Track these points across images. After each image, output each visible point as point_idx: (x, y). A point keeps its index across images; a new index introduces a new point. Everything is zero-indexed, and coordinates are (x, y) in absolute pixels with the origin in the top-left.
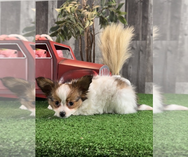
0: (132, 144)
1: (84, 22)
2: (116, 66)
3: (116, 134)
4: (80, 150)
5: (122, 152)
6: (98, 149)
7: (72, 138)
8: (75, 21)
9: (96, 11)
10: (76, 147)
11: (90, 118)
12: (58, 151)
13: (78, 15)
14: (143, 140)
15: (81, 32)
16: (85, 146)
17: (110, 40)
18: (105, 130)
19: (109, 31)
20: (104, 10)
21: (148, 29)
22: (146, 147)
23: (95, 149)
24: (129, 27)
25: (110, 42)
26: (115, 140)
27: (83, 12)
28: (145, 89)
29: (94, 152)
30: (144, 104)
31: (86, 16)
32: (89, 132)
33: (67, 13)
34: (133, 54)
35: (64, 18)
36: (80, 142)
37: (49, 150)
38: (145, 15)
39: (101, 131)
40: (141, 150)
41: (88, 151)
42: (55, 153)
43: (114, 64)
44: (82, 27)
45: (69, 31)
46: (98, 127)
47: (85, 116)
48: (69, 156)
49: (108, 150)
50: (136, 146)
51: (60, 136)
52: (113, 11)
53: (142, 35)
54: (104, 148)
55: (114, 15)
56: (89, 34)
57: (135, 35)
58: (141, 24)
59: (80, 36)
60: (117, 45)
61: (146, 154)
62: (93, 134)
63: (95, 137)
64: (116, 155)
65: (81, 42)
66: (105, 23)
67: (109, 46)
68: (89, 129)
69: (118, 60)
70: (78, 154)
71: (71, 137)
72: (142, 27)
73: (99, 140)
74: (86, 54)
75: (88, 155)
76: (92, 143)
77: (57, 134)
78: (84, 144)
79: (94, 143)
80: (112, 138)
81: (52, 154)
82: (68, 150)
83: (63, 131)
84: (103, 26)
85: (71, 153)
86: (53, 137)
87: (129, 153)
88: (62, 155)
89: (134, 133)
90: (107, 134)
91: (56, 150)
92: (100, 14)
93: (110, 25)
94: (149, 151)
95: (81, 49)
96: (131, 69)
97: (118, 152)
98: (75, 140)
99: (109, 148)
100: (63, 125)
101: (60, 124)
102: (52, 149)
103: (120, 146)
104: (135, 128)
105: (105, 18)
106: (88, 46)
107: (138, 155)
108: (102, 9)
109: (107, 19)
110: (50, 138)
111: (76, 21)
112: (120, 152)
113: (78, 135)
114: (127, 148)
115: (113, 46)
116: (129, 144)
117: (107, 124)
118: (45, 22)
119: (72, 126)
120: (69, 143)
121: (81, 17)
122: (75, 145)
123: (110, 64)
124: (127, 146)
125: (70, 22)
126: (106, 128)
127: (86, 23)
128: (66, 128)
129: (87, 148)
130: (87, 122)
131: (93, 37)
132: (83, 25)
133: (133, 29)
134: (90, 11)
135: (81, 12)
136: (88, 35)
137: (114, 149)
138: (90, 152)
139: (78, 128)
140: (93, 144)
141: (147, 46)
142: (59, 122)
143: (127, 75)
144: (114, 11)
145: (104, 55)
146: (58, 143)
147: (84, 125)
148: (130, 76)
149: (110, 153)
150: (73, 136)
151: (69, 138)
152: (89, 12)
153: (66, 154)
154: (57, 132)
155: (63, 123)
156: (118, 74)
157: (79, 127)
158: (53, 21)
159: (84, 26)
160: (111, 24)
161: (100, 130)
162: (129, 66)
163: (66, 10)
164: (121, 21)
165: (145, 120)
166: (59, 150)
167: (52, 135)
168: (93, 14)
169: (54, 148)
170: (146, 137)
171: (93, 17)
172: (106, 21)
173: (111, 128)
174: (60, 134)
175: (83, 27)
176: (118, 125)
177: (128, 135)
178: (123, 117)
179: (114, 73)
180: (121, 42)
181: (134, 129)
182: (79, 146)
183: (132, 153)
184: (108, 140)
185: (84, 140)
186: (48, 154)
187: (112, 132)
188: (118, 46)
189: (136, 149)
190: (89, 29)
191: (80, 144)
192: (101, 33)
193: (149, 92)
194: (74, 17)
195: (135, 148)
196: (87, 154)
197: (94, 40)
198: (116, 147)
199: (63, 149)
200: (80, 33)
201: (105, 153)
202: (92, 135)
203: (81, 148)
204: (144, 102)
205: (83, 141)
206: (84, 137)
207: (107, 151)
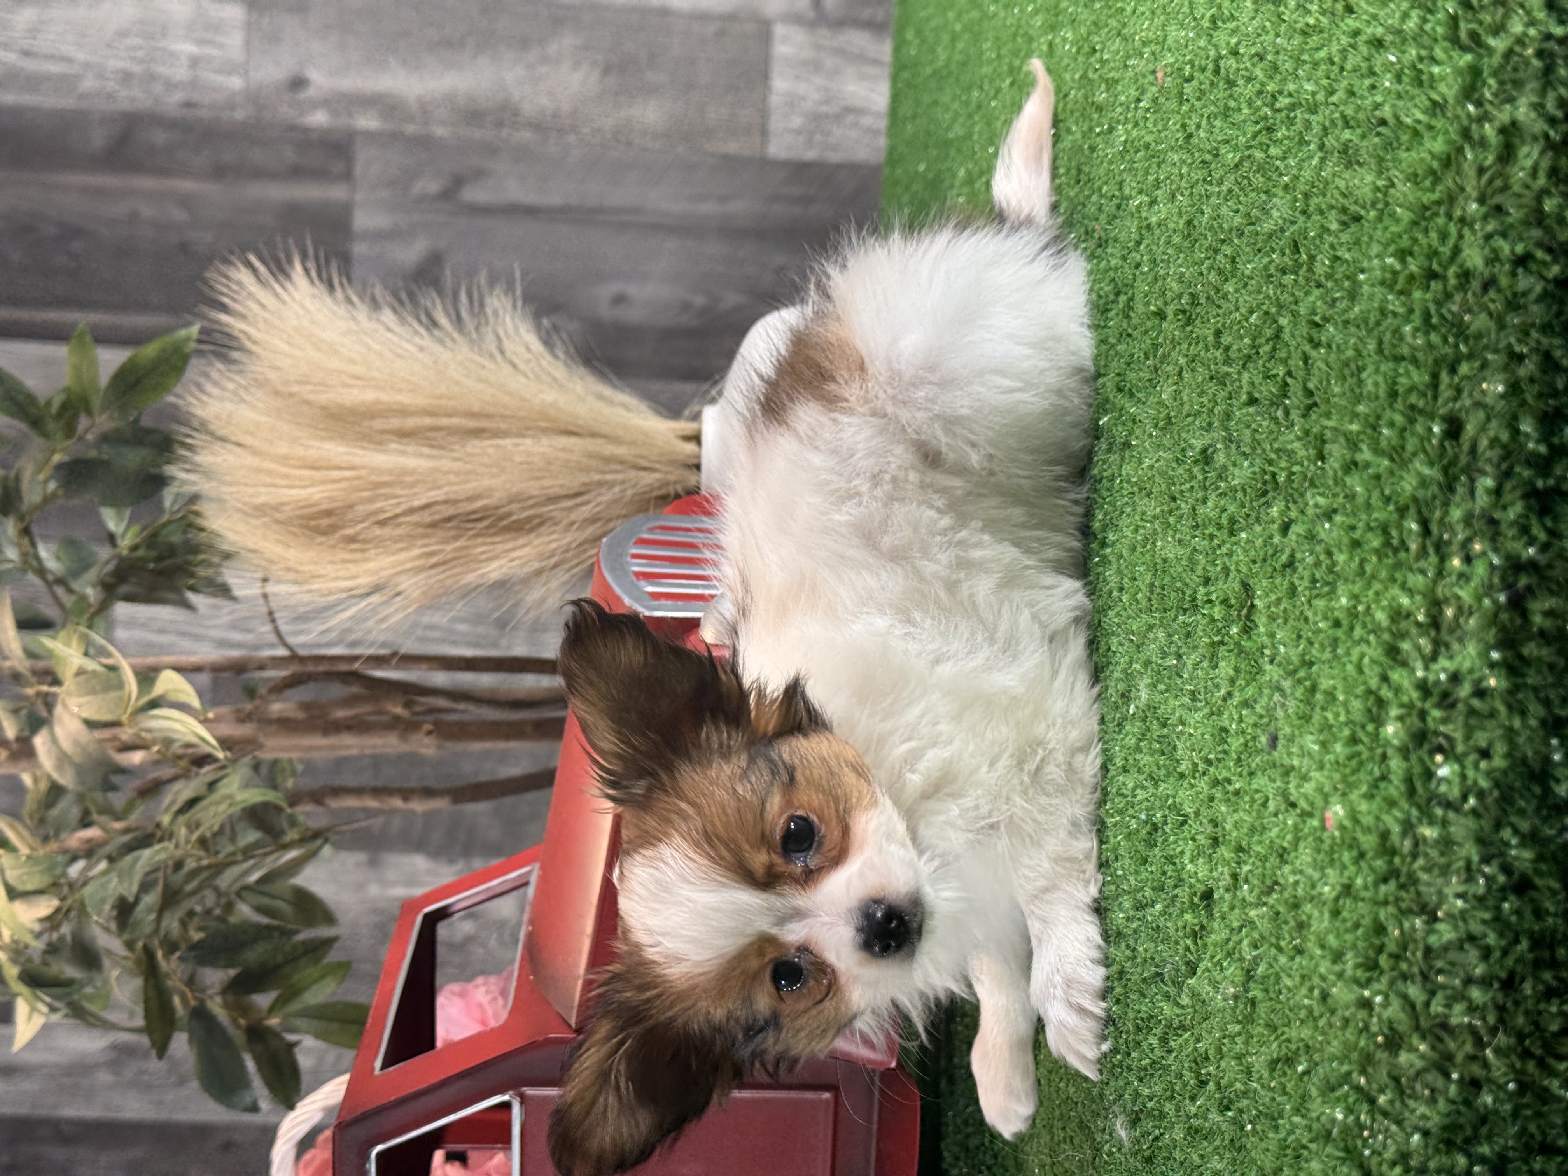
0: (1397, 332)
1: (157, 763)
2: (609, 449)
3: (1289, 479)
4: (1446, 843)
5: (1470, 429)
6: (1443, 662)
7: (1336, 913)
8: (147, 853)
9: (46, 641)
10: (1425, 877)
11: (1133, 728)
12: (1459, 1057)
13: (85, 823)
14: (1357, 219)
15: (255, 796)
16: (1411, 792)
17: (351, 507)
18: (1246, 587)
19: (261, 510)
20: (44, 552)
21: (240, 115)
22: (1428, 198)
23: (1445, 695)
24: (224, 318)
25: (371, 500)
26: (1351, 497)
27: (59, 767)
28: (834, 157)
29: (1476, 703)
30: (988, 185)
31: (98, 734)
32: (1274, 741)
33: (66, 929)
34: (493, 281)
35: (106, 963)
36: (1369, 841)
37: (1449, 1145)
38: (98, 139)
39: (1261, 620)
40: (1456, 251)
41: (1459, 760)
42: (1474, 1085)
43: (587, 470)
44: (212, 785)
45: (245, 911)
46: (1222, 651)
47: (1104, 768)
48: (1505, 953)
49: (1456, 562)
50: (1417, 294)
51: (1306, 1033)
52: (60, 467)
53: (297, 173)
54: (1435, 605)
55: (93, 454)
56: (277, 708)
57: (304, 258)
58: (187, 185)
59: (294, 799)
60: (404, 435)
61: (1497, 200)
62: (1292, 706)
63: (1325, 683)
64: (1497, 492)
65: (358, 791)
66: (172, 550)
67: (411, 511)
68: (1236, 743)
69: (545, 431)
70: (1486, 860)
71: (1320, 922)
72: (219, 172)
73: (1355, 653)
74: (477, 746)
75: (1499, 762)
76: (1379, 722)
77: (1290, 1061)
78: (1392, 803)
79: (1381, 703)
80: (1329, 514)
81: (1484, 1120)
82: (1452, 955)
83: (1253, 1002)
84: (201, 572)
85: (1476, 928)
86: (1316, 1107)
87: (1484, 365)
88: (1501, 1020)
89: (1280, 306)
90: (1291, 564)
91: (1447, 1075)
92: (83, 598)
93: (195, 498)
94: (1470, 171)
95: (428, 793)
96: (632, 290)
97: (1472, 472)
98: (1347, 890)
99: (1433, 559)
100: (1194, 995)
101: (1183, 1028)
102: (1435, 1121)
103: (1411, 444)
104: (1230, 287)
105: (125, 543)
106: (405, 727)
107: (1504, 281)
108: (32, 577)
109: (135, 529)
110: (1327, 1136)
111: (145, 840)
112: (1473, 450)
113: (1305, 856)
114: (1435, 385)
115: (404, 472)
116: (1398, 359)
117: (1192, 563)
118: (137, 1153)
119: (1208, 908)
120: (1380, 949)
121: (109, 787)
122: (1402, 887)
123: (586, 511)
124: (1420, 377)
125: (151, 899)
126: (1226, 570)
127: (168, 742)
128: (1232, 970)
129: (1429, 774)
130: (1168, 751)
131: (310, 668)
132: (185, 775)
133: (243, 275)
134: (49, 702)
135: (55, 791)
136: (286, 725)
137: (1446, 504)
138: (1468, 737)
139: (1225, 852)
140: (1394, 712)
141: (410, 129)
142: (1164, 1040)
143: (689, 333)
144: (57, 458)
145: (494, 570)
146: (1382, 1056)
147: (1203, 785)
148: (700, 300)
149: (1478, 547)
150: (1308, 907)
151: (1332, 940)
152: (59, 710)
153: (1485, 982)
154: (1273, 1064)
155: (1172, 991)
156: (686, 427)
157: (1215, 841)
158: (131, 1070)
159: (203, 760)
160: (194, 489)
161: (1247, 631)
162: (606, 312)
163: (29, 939)
164: (163, 388)
165: (1157, 184)
166: (1452, 1045)
167: (1297, 1111)
168: (80, 672)
169: (1432, 1100)
170: (1320, 186)
171: (113, 668)
172: (152, 540)
173: (1233, 521)
174: (1292, 1033)
175: (207, 772)
176: (1206, 457)
177: (1306, 358)
178: (1120, 400)
179: (675, 475)
180: (369, 396)
181: (1246, 299)
182: (1407, 844)
183: (1479, 336)
184: (1354, 565)
185: (1354, 796)
186: (1483, 1160)
187: (1274, 511)
188: (411, 422)
189: (1448, 296)
190: (223, 710)
191: (1395, 838)
192: (271, 588)
193: (867, 121)
194: (103, 865)
195: (1439, 304)
196: (1488, 774)
197: (343, 667)
198: (1424, 483)
199: (1437, 1007)
200: (265, 805)
201: (1479, 599)
202: (1306, 718)
203: (1429, 832)
204: (970, 180)
205: (1364, 807)
206: (1320, 790)
207: (1462, 576)
